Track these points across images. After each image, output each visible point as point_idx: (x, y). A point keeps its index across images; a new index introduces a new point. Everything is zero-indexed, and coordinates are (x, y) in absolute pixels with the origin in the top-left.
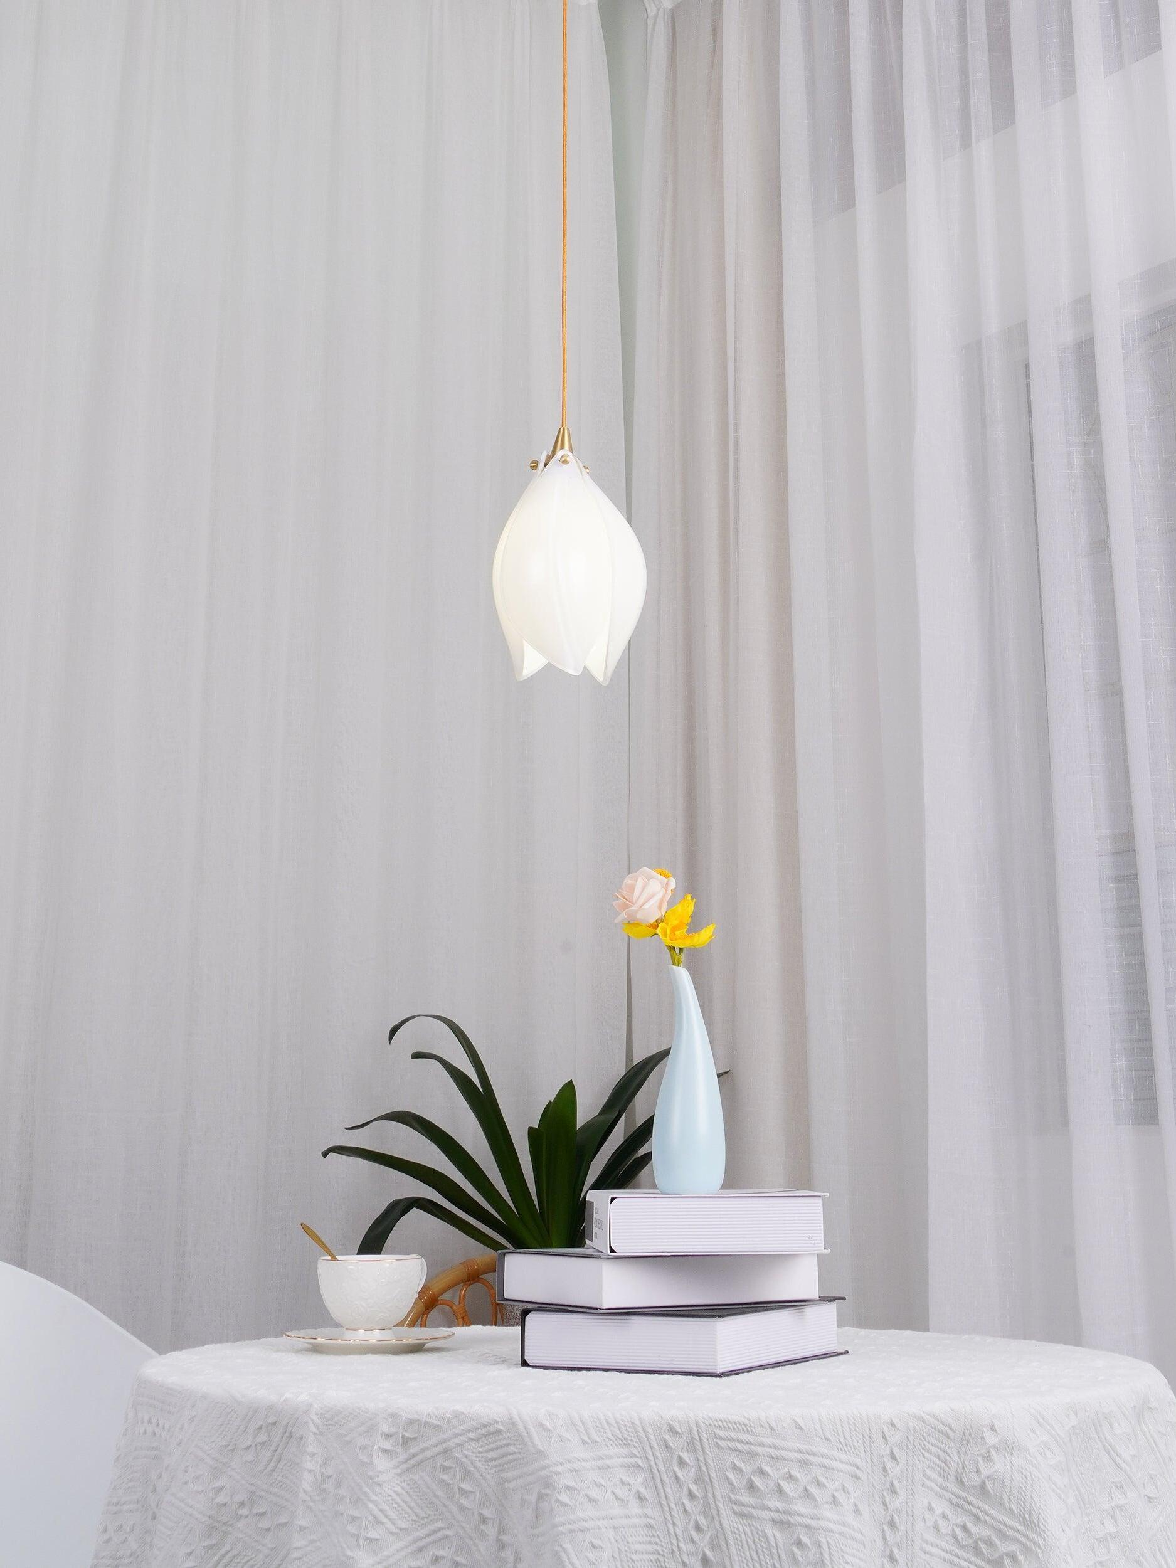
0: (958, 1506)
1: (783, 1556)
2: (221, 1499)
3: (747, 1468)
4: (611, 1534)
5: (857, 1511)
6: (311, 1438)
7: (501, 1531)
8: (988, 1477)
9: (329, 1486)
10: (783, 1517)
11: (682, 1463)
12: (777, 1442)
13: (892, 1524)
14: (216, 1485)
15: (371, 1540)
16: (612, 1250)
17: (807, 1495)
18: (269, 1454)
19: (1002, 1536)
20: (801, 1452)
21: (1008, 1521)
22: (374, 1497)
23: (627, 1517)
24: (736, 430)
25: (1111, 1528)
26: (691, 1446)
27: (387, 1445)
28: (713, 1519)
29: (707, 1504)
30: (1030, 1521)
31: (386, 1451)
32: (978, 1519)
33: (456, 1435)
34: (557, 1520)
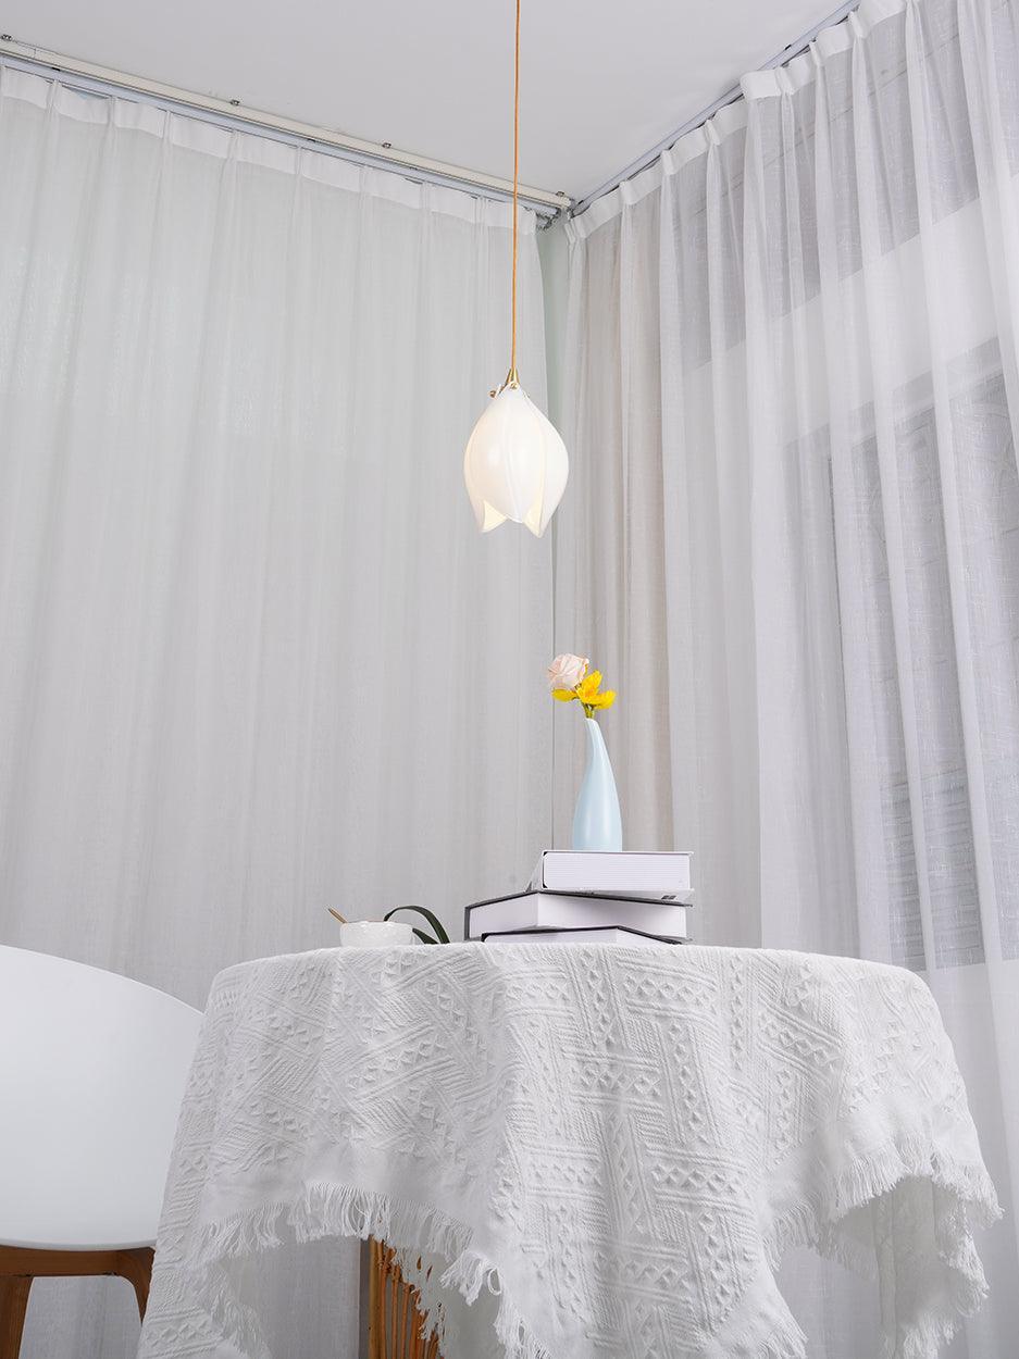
0: (782, 1020)
1: (662, 1038)
2: (275, 1025)
3: (638, 981)
4: (544, 1018)
5: (713, 1012)
6: (339, 973)
7: (469, 1025)
8: (803, 1001)
9: (350, 1002)
10: (662, 1013)
11: (593, 977)
12: (658, 964)
13: (737, 1025)
14: (271, 1016)
15: (379, 1032)
16: (544, 886)
17: (679, 998)
18: (309, 990)
19: (814, 1040)
20: (674, 971)
21: (817, 1030)
22: (380, 1004)
23: (555, 1009)
24: (629, 511)
25: (887, 1051)
26: (599, 966)
27: (391, 971)
28: (614, 1015)
29: (610, 1005)
30: (832, 1030)
31: (390, 975)
32: (797, 1029)
33: (438, 961)
34: (506, 1009)
